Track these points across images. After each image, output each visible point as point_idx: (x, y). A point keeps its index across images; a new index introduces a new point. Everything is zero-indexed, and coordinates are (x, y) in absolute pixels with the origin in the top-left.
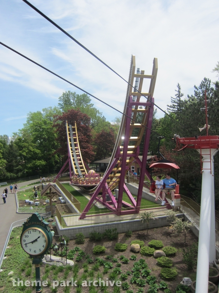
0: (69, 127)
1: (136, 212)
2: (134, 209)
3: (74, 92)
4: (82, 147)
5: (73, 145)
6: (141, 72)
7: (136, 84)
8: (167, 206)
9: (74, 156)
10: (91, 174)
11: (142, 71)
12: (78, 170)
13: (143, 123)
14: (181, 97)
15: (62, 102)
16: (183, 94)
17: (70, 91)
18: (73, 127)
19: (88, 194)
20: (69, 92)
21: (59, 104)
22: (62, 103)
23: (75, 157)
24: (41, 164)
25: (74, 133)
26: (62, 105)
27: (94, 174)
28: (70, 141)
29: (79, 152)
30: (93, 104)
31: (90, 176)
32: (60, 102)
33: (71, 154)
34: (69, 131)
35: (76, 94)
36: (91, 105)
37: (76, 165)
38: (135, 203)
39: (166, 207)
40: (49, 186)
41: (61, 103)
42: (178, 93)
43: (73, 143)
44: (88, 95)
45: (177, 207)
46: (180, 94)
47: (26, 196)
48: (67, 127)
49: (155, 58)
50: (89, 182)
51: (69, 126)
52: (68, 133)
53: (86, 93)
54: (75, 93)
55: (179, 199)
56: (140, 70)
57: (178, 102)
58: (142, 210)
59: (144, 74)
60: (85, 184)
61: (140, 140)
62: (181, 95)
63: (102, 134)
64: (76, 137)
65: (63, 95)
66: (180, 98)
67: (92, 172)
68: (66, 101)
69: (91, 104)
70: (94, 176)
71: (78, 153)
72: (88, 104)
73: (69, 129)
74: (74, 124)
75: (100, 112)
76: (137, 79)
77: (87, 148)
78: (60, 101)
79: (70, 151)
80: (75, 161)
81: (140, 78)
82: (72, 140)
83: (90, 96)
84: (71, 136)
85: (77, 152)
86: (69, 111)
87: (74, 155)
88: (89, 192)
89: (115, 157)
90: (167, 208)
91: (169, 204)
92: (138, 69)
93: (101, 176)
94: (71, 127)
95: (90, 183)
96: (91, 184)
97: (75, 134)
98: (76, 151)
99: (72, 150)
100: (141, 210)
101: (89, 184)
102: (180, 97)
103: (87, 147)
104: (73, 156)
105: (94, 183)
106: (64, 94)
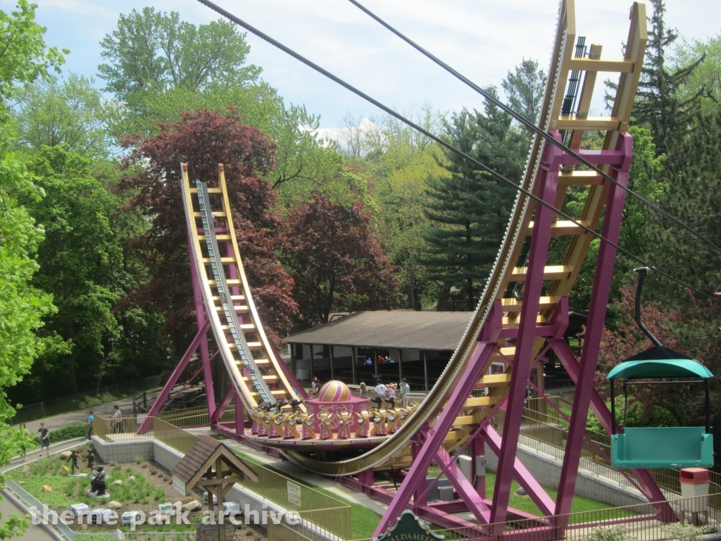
0: (194, 190)
1: (556, 536)
2: (543, 525)
3: (172, 14)
4: (254, 280)
5: (219, 271)
6: (591, 50)
7: (572, 88)
8: (659, 511)
9: (229, 319)
10: (336, 399)
11: (592, 46)
12: (253, 378)
13: (583, 218)
14: (666, 43)
15: (117, 62)
16: (674, 33)
17: (152, 9)
18: (210, 190)
19: (333, 479)
20: (146, 11)
21: (100, 67)
22: (114, 62)
23: (231, 325)
24: (54, 352)
25: (217, 218)
26: (116, 74)
27: (345, 397)
28: (205, 253)
29: (244, 302)
30: (257, 65)
31: (332, 407)
32: (108, 61)
33: (214, 311)
34: (197, 207)
35: (180, 21)
36: (250, 74)
37: (243, 358)
38: (551, 506)
39: (655, 515)
40: (216, 449)
41: (111, 65)
42: (655, 27)
43: (219, 261)
44: (240, 30)
45: (697, 513)
46: (660, 34)
47: (50, 489)
48: (187, 192)
49: (636, 5)
50: (335, 431)
51: (193, 185)
52: (191, 215)
53: (227, 20)
54: (175, 17)
55: (706, 486)
56: (588, 44)
57: (655, 68)
58: (575, 527)
59: (598, 56)
60: (317, 439)
61: (573, 280)
62: (666, 35)
63: (316, 211)
64: (227, 232)
65: (121, 29)
66: (660, 51)
67: (339, 389)
68: (134, 54)
69: (248, 69)
70: (347, 404)
71: (245, 308)
72: (237, 68)
73: (195, 197)
74: (217, 179)
75: (309, 114)
76: (575, 74)
77: (271, 282)
78: (107, 54)
79: (211, 299)
80: (237, 342)
81: (584, 72)
82: (214, 250)
83: (248, 31)
84: (207, 228)
85: (235, 302)
86: (187, 117)
87: (227, 314)
88: (336, 469)
89: (479, 339)
90: (658, 519)
91: (667, 503)
92: (582, 39)
93: (379, 407)
94: (205, 191)
95: (335, 436)
96: (340, 437)
97: (225, 219)
98: (234, 297)
99: (215, 291)
100: (571, 528)
101: (335, 439)
102: (664, 48)
103: (274, 275)
104: (224, 320)
105: (353, 435)
106: (124, 21)
